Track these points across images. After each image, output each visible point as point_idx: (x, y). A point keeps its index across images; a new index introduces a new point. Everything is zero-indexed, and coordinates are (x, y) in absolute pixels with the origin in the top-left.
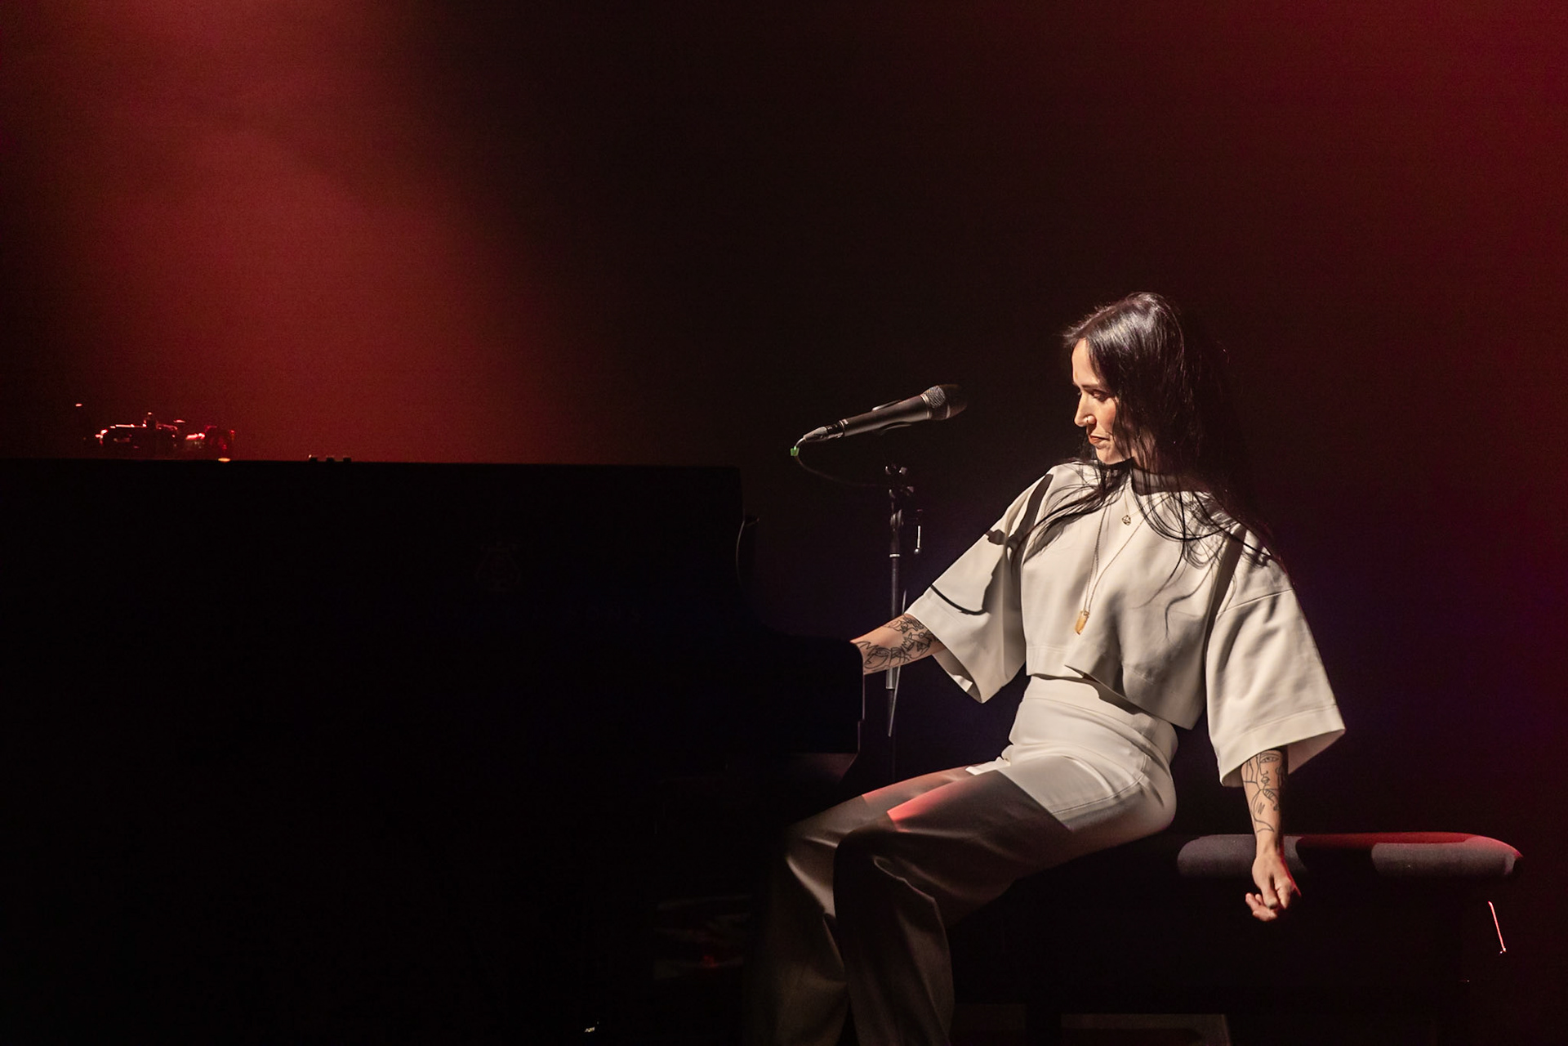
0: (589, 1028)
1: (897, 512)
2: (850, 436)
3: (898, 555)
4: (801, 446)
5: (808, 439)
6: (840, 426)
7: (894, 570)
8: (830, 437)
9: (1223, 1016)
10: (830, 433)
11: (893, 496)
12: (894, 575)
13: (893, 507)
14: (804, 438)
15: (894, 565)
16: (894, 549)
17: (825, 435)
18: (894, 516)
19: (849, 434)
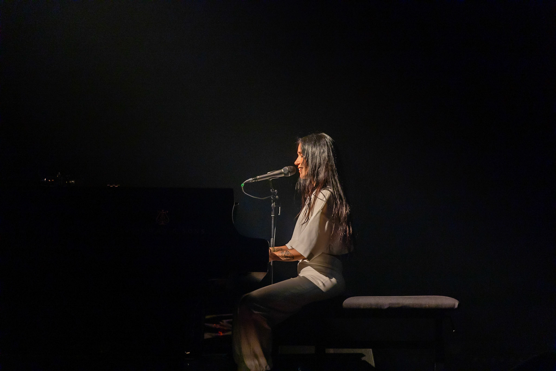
0: (188, 352)
1: (273, 203)
2: (260, 181)
3: (274, 215)
4: (245, 184)
5: (247, 182)
6: (256, 178)
7: (273, 220)
8: (254, 181)
9: (371, 350)
10: (253, 180)
11: (273, 199)
12: (273, 221)
13: (272, 202)
14: (246, 181)
15: (273, 218)
16: (272, 213)
17: (252, 181)
18: (273, 204)
19: (259, 180)
